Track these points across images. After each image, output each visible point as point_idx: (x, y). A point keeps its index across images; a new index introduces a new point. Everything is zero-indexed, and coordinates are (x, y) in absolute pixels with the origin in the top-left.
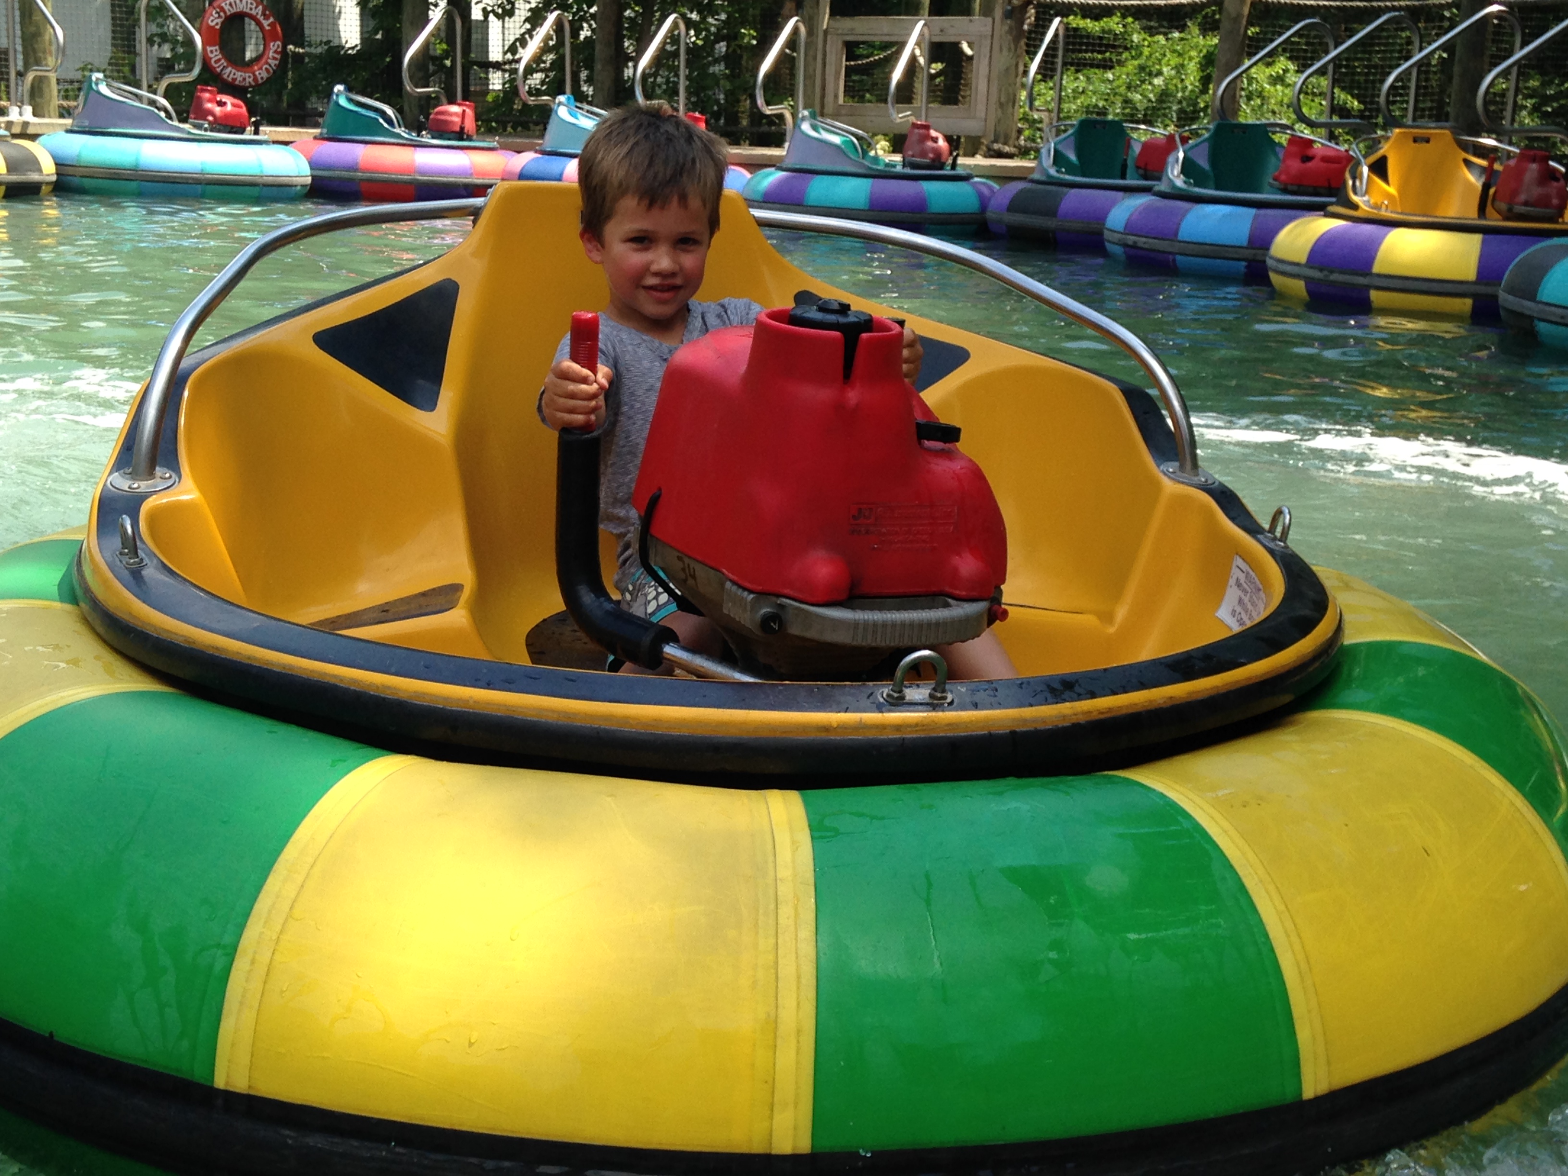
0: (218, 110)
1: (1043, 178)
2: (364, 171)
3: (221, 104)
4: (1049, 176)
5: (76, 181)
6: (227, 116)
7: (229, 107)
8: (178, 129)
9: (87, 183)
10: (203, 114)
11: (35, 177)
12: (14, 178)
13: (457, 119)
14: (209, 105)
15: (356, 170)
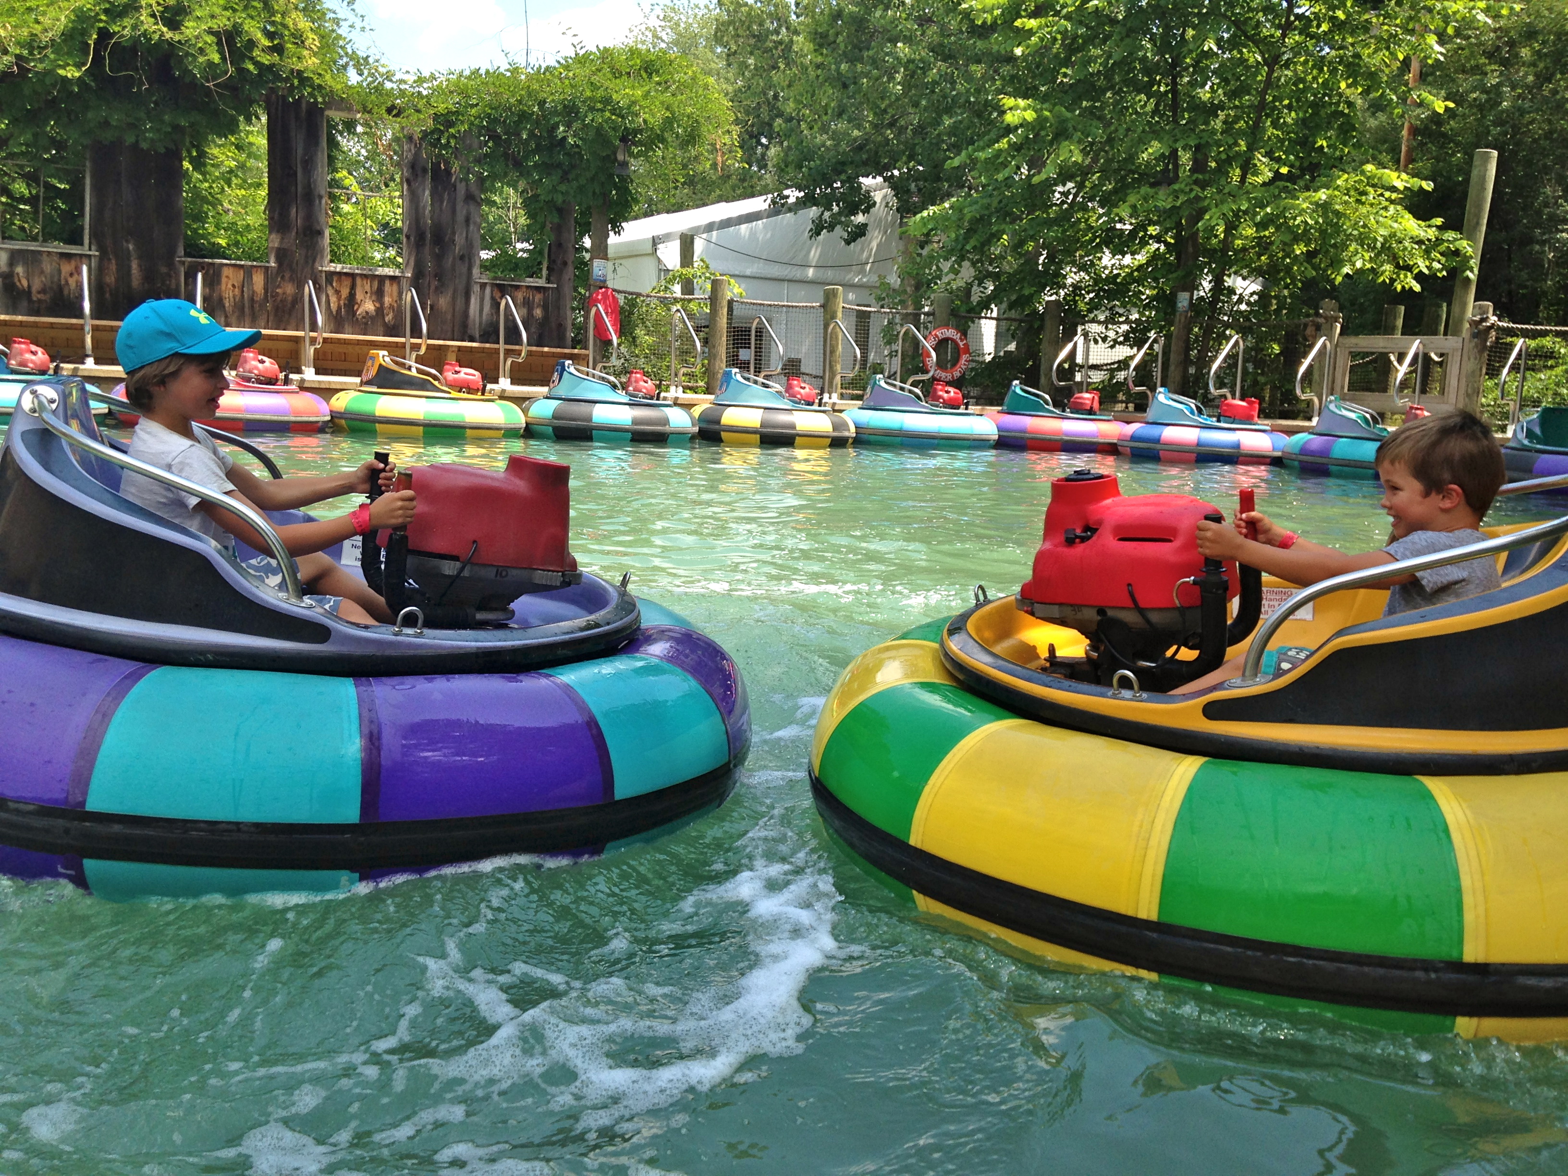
0: (945, 395)
1: (1518, 446)
2: (1030, 433)
3: (948, 392)
4: (1523, 445)
5: (865, 437)
6: (951, 399)
7: (952, 394)
8: (924, 407)
9: (872, 438)
10: (937, 398)
11: (846, 434)
12: (836, 434)
13: (1087, 402)
14: (941, 393)
15: (1025, 432)
